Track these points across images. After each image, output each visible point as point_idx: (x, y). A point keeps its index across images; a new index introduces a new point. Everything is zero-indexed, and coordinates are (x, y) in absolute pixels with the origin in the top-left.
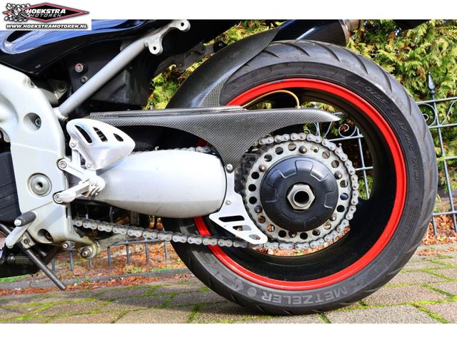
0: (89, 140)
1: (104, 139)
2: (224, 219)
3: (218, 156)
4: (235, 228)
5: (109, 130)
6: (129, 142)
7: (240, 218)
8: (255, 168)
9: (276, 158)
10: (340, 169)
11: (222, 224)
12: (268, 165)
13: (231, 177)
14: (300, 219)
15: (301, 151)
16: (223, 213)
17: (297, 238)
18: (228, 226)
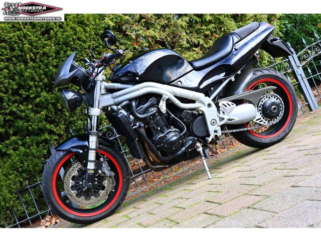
0: (226, 107)
1: (230, 105)
2: (257, 120)
3: (252, 104)
4: (260, 122)
5: (230, 103)
6: (235, 105)
7: (260, 119)
8: (260, 105)
9: (264, 101)
10: (278, 100)
11: (256, 122)
12: (262, 103)
13: (257, 108)
14: (275, 115)
15: (269, 98)
16: (256, 119)
17: (273, 121)
18: (258, 122)
